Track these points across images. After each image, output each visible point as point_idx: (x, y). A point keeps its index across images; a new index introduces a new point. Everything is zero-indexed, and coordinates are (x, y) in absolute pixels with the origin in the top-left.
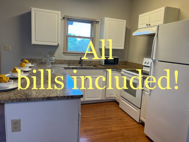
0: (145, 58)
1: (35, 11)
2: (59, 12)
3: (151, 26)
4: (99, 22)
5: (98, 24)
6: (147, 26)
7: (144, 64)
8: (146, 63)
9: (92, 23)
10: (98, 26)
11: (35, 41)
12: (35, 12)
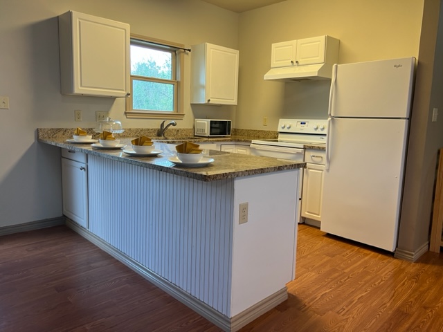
0: (280, 120)
1: (79, 19)
2: (127, 26)
3: (300, 63)
4: (190, 50)
5: (188, 54)
6: (291, 64)
7: (280, 130)
8: (286, 128)
9: (175, 51)
10: (187, 58)
11: (81, 86)
12: (80, 22)
